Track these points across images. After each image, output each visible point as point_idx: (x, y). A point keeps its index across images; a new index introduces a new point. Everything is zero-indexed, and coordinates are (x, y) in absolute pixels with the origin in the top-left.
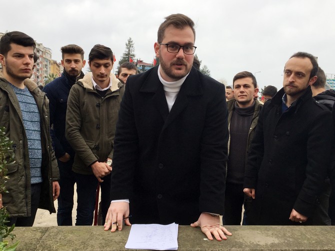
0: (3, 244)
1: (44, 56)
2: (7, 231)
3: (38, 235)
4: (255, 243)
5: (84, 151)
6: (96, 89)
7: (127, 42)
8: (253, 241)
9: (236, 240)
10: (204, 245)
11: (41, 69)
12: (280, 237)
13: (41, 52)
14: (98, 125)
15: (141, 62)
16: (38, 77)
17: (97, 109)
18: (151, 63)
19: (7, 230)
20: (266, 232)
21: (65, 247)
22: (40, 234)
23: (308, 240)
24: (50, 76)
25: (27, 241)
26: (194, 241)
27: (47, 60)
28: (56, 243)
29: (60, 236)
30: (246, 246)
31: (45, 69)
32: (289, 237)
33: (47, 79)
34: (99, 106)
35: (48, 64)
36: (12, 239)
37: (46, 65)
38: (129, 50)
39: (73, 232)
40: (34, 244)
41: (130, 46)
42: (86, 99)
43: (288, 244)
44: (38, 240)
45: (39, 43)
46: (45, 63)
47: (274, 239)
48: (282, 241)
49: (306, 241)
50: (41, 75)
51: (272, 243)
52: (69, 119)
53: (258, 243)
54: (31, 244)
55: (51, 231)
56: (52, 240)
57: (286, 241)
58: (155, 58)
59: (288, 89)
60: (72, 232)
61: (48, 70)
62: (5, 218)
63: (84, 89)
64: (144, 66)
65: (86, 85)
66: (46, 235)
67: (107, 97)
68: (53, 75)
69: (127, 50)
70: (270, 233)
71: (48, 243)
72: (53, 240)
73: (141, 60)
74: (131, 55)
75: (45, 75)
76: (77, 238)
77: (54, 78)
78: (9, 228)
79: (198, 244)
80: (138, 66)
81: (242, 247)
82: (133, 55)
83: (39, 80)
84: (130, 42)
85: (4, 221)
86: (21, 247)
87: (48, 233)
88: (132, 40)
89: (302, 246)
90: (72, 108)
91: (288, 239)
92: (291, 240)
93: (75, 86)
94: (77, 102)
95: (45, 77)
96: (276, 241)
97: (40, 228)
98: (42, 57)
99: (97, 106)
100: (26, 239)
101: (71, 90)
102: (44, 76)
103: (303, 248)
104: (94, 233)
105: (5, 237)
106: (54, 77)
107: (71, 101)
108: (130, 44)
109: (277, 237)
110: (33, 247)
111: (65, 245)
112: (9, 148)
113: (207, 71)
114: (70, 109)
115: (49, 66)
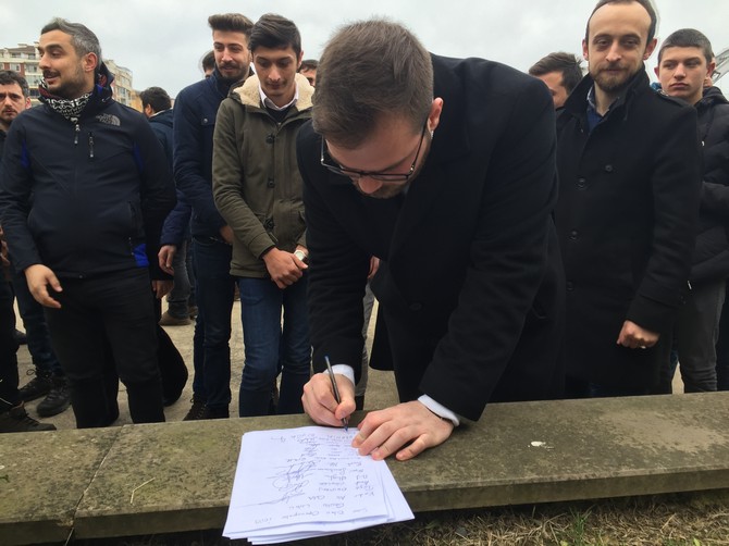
1: (118, 83)
3: (91, 455)
4: (669, 448)
5: (245, 231)
6: (265, 106)
8: (660, 442)
9: (616, 442)
10: (541, 462)
12: (718, 425)
14: (269, 180)
17: (269, 146)
20: (675, 413)
21: (164, 491)
22: (94, 452)
25: (56, 477)
26: (510, 452)
27: (124, 90)
28: (138, 477)
29: (150, 455)
30: (654, 460)
34: (272, 140)
35: (127, 98)
37: (123, 100)
39: (183, 440)
40: (77, 486)
42: (247, 128)
44: (89, 472)
46: (121, 96)
47: (707, 431)
51: (712, 447)
53: (679, 448)
54: (67, 486)
55: (127, 441)
56: (126, 471)
59: (606, 77)
60: (181, 441)
63: (243, 107)
65: (245, 99)
66: (112, 453)
67: (287, 122)
70: (687, 414)
71: (116, 479)
72: (131, 470)
76: (197, 458)
79: (524, 462)
81: (644, 465)
86: (38, 501)
87: (117, 446)
90: (222, 148)
93: (226, 102)
96: (719, 438)
99: (269, 141)
100: (55, 468)
101: (219, 110)
107: (219, 132)
109: (713, 425)
110: (71, 496)
111: (164, 486)
114: (219, 149)
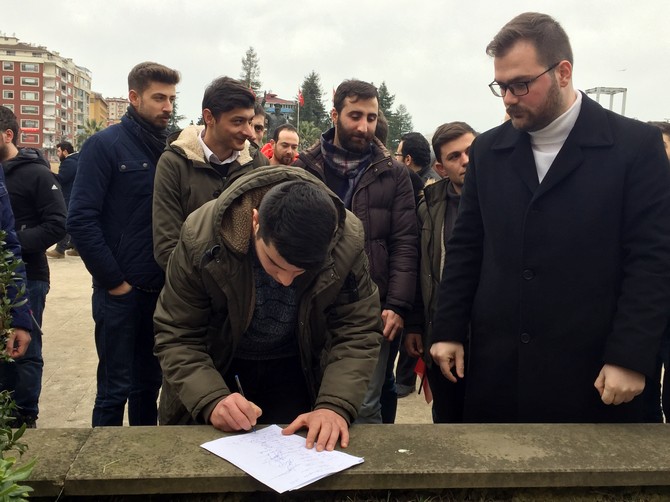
0: (5, 463)
1: (76, 85)
2: (10, 438)
3: (72, 444)
4: (499, 458)
6: (210, 162)
7: (246, 58)
8: (495, 453)
9: (462, 452)
10: (400, 462)
11: (70, 110)
12: (547, 445)
13: (69, 76)
15: (273, 96)
16: (64, 128)
18: (293, 100)
19: (10, 435)
20: (521, 436)
21: (127, 468)
22: (75, 443)
23: (602, 452)
24: (89, 125)
25: (50, 457)
26: (380, 455)
27: (81, 92)
28: (108, 459)
29: (116, 446)
30: (482, 464)
31: (79, 111)
32: (566, 445)
33: (82, 131)
35: (85, 101)
36: (21, 453)
37: (81, 103)
38: (249, 74)
39: (140, 438)
40: (64, 462)
41: (251, 65)
42: (194, 183)
43: (565, 460)
44: (72, 455)
45: (66, 57)
46: (79, 99)
47: (535, 449)
48: (553, 453)
49: (598, 454)
50: (70, 123)
51: (533, 458)
52: (162, 225)
53: (506, 458)
54: (58, 462)
55: (98, 436)
56: (99, 455)
57: (560, 454)
58: (301, 89)
61: (84, 112)
62: (8, 412)
63: (188, 162)
64: (278, 106)
65: (191, 154)
66: (88, 444)
67: (233, 177)
68: (94, 123)
69: (245, 74)
70: (529, 437)
71: (92, 459)
72: (103, 454)
73: (273, 93)
74: (253, 84)
75: (79, 123)
76: (150, 450)
77: (97, 130)
78: (14, 431)
79: (387, 461)
80: (267, 105)
81: (473, 466)
82: (258, 84)
83: (66, 133)
84: (250, 55)
85: (6, 417)
87: (90, 440)
88: (254, 52)
89: (592, 464)
90: (167, 202)
91: (564, 449)
92: (569, 451)
93: (166, 155)
94: (176, 190)
95: (79, 127)
96: (541, 454)
97: (75, 430)
98: (71, 85)
99: (215, 196)
100: (48, 452)
102: (75, 124)
103: (593, 467)
104: (184, 439)
105: (7, 448)
106: (97, 126)
108: (250, 62)
109: (543, 445)
110: (61, 468)
111: (126, 465)
112: (13, 274)
113: (406, 115)
115: (85, 105)
